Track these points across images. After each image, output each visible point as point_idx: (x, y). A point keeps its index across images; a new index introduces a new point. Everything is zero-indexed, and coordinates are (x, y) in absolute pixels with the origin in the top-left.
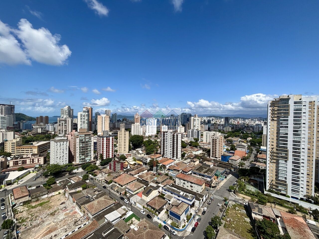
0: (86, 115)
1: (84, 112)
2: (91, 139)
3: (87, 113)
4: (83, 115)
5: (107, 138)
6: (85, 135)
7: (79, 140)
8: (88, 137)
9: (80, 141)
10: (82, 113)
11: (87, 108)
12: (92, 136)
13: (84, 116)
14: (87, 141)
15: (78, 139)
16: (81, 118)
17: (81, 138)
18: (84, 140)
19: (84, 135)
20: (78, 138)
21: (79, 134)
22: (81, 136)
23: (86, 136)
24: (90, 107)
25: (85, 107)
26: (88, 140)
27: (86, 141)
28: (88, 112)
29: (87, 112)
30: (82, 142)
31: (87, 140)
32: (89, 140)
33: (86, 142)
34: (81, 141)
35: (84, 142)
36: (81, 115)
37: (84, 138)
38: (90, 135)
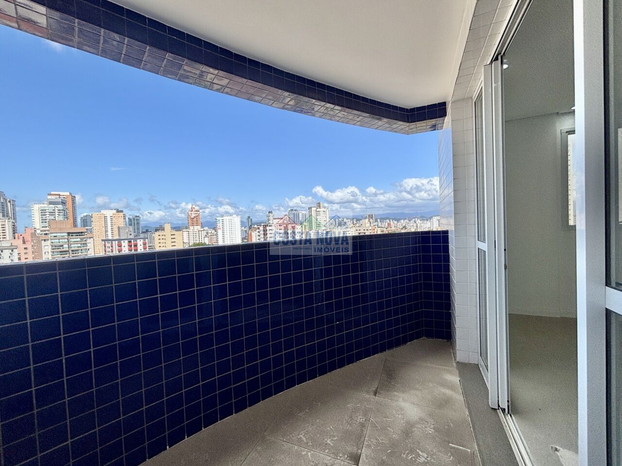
0: (56, 211)
1: (51, 203)
2: (86, 244)
3: (60, 207)
4: (47, 211)
5: (130, 242)
6: (69, 234)
7: (52, 246)
8: (79, 240)
9: (53, 249)
10: (45, 206)
11: (59, 195)
12: (90, 238)
13: (52, 213)
14: (77, 249)
15: (49, 243)
16: (42, 220)
17: (58, 241)
18: (66, 246)
19: (66, 234)
20: (48, 240)
21: (48, 230)
22: (55, 236)
23: (71, 237)
24: (68, 194)
25: (52, 193)
26: (79, 245)
27: (73, 249)
28: (63, 203)
29: (59, 204)
30: (61, 252)
31: (74, 247)
32: (80, 247)
33: (73, 251)
34: (58, 249)
35: (66, 251)
36: (43, 212)
37: (66, 240)
38: (82, 233)
